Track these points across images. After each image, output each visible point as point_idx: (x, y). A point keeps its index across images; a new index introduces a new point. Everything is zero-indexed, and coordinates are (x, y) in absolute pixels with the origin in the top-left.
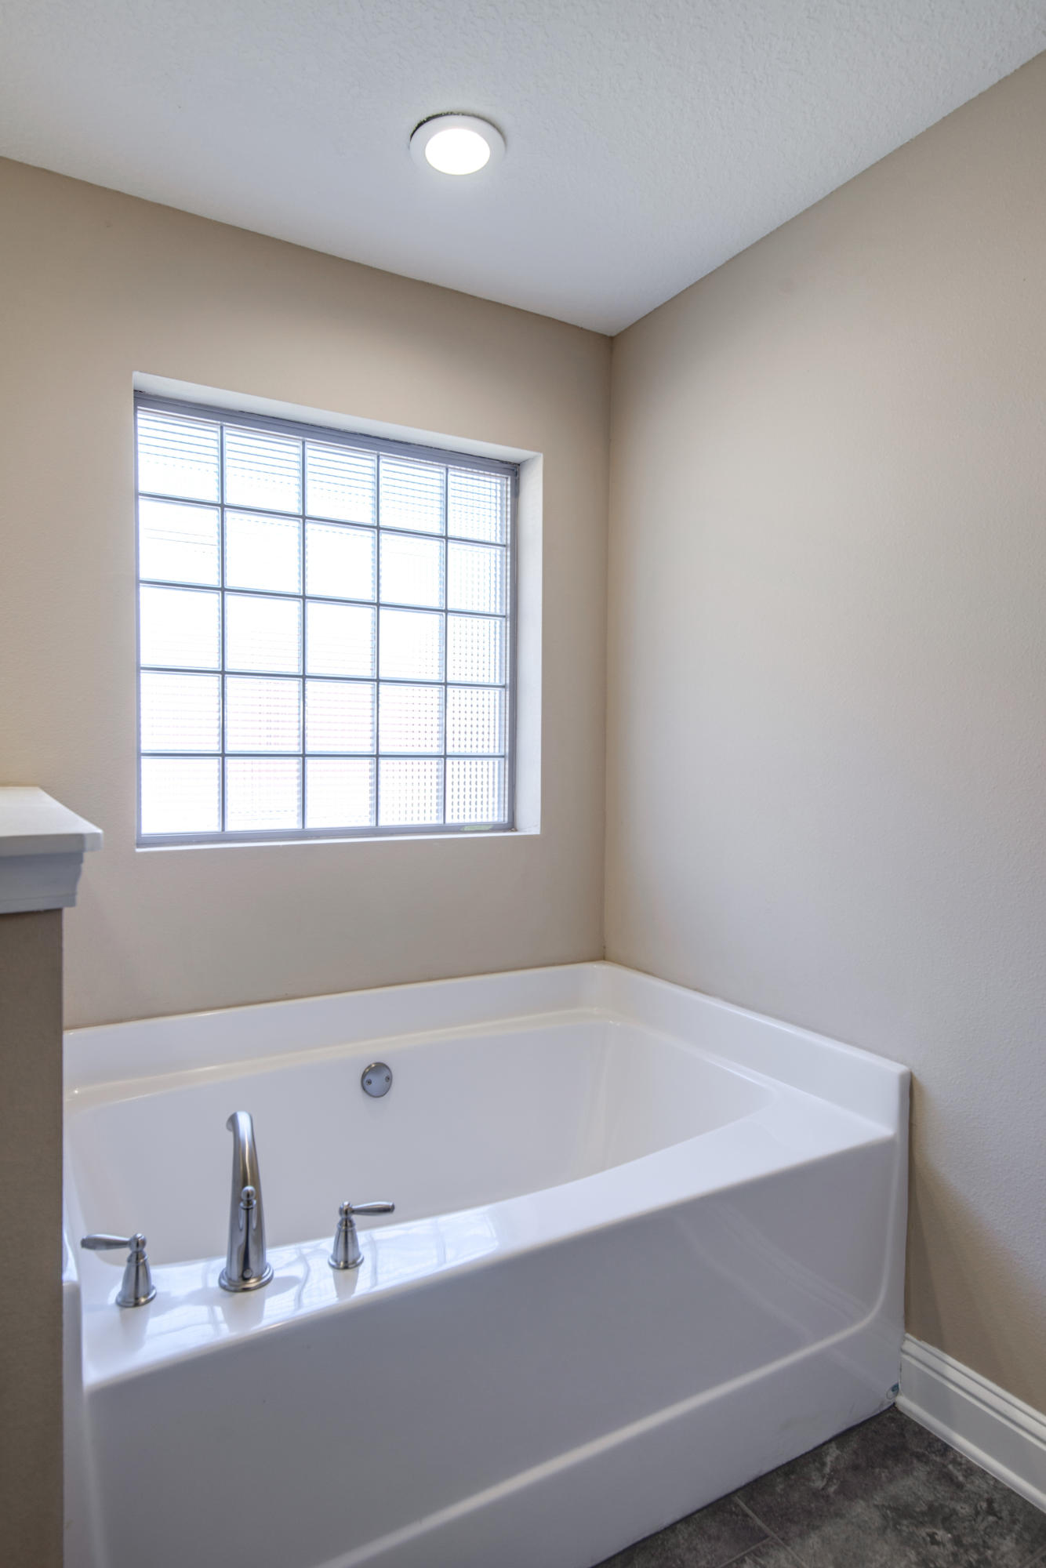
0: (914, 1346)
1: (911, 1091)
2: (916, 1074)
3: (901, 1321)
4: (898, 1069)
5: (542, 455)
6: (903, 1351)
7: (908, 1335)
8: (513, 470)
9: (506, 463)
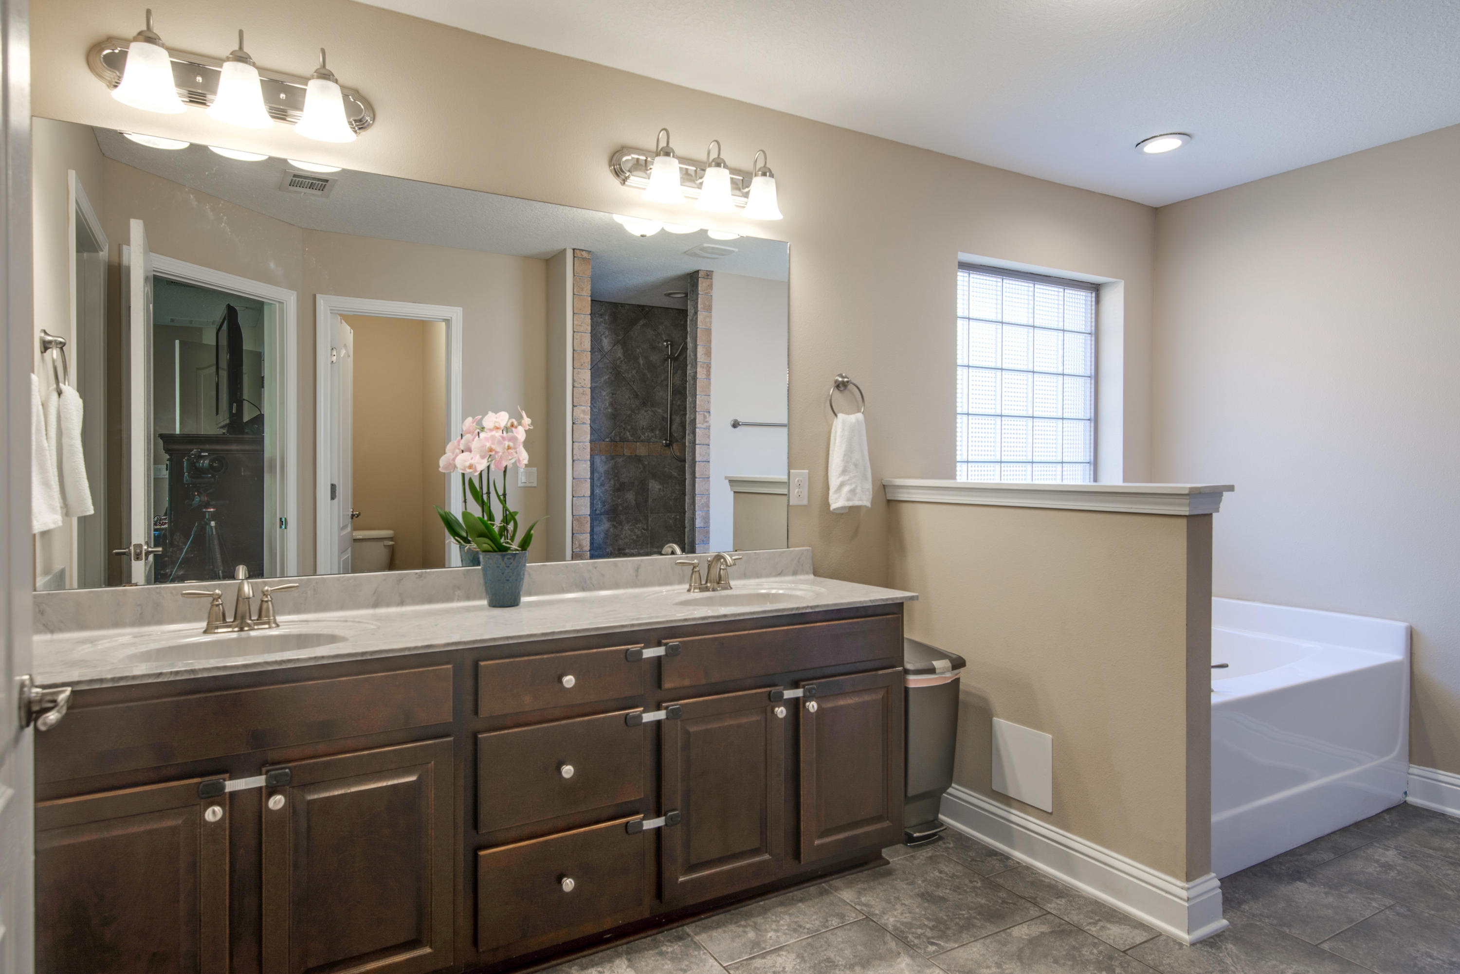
0: (1415, 770)
1: (1412, 636)
2: (1414, 626)
3: (1407, 758)
4: (1402, 625)
5: (1123, 281)
6: (1409, 774)
7: (1411, 765)
8: (1096, 289)
9: (1094, 284)
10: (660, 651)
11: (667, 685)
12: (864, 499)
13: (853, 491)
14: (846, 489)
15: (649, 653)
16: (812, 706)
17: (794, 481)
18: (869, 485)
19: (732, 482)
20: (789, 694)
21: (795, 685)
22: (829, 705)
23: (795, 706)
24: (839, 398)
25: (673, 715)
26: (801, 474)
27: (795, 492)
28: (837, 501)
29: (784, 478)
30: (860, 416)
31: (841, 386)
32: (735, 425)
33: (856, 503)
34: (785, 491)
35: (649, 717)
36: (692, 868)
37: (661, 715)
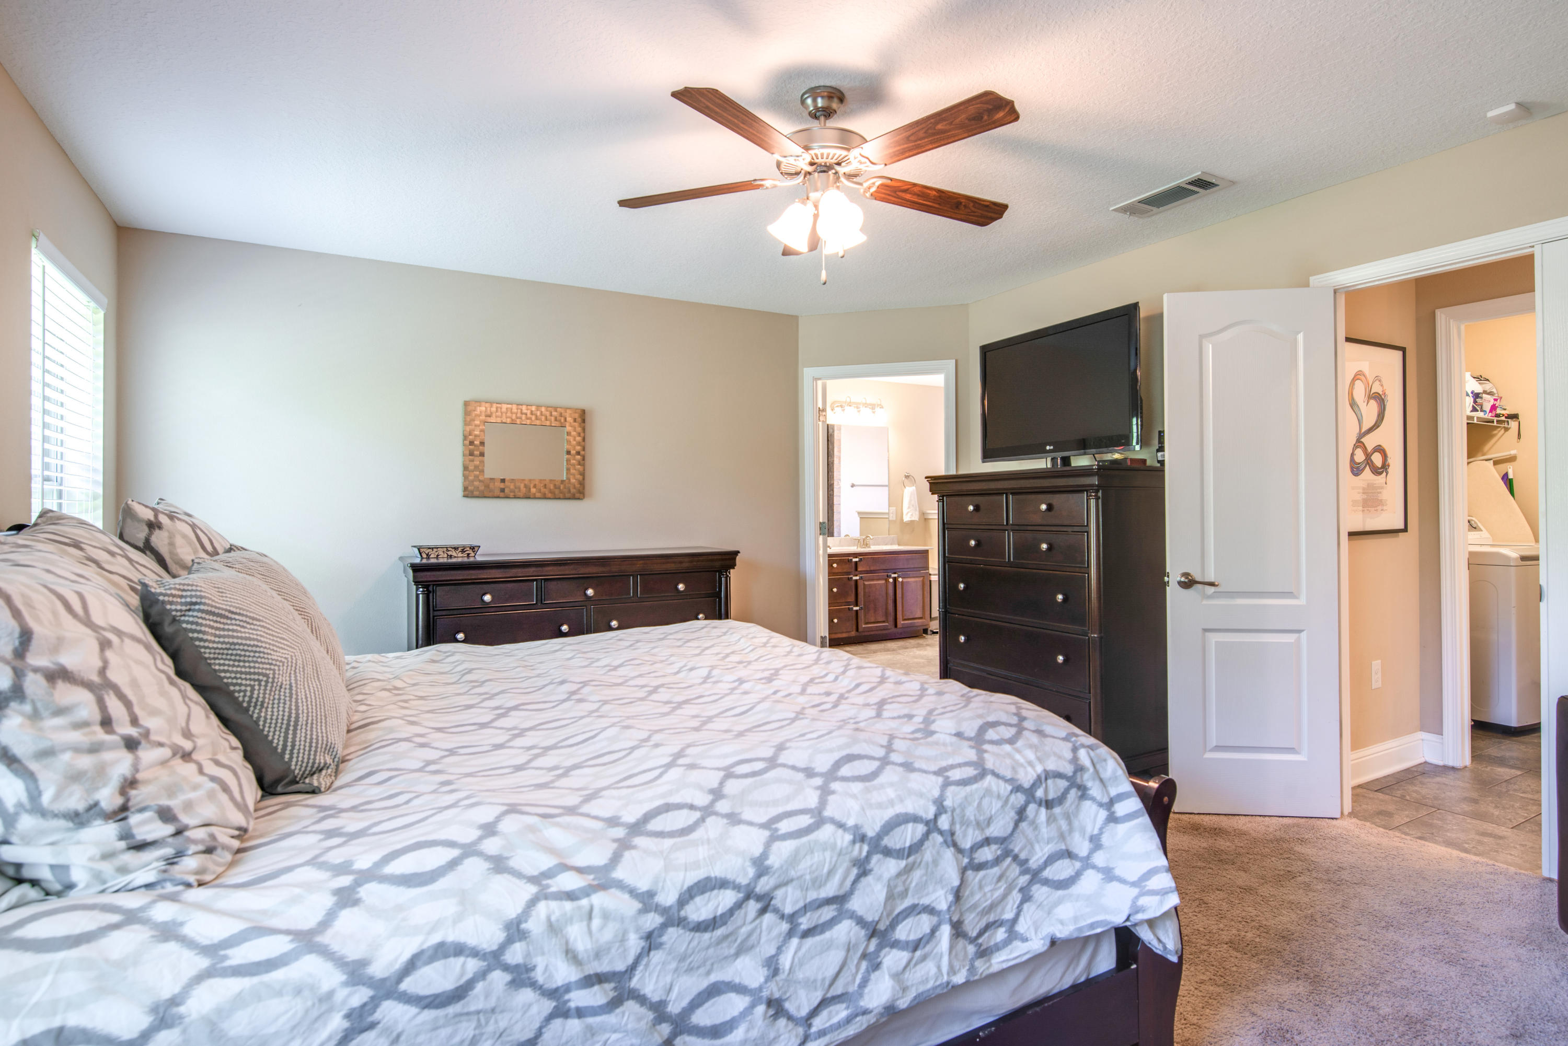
10: (857, 560)
11: (859, 569)
12: (916, 517)
13: (912, 515)
14: (910, 514)
15: (855, 560)
16: (900, 580)
17: (891, 511)
18: (917, 513)
19: (859, 513)
20: (893, 575)
21: (895, 573)
22: (905, 580)
23: (895, 579)
24: (906, 481)
25: (861, 578)
26: (893, 509)
27: (891, 515)
28: (906, 518)
29: (887, 511)
30: (914, 488)
31: (907, 477)
32: (853, 486)
33: (913, 519)
34: (887, 516)
35: (855, 578)
36: (867, 623)
37: (857, 578)
